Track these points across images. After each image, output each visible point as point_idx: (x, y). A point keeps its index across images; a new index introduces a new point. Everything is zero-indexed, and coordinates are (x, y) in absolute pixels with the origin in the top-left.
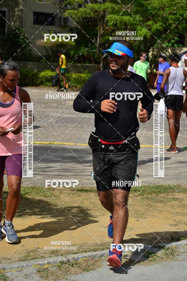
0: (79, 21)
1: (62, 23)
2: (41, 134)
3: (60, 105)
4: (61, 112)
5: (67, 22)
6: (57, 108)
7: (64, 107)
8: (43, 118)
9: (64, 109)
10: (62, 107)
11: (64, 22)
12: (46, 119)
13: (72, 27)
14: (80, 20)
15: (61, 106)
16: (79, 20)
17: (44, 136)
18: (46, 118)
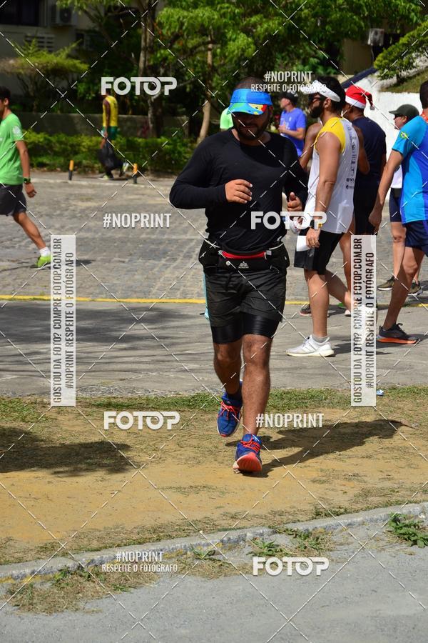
0: (96, 16)
1: (58, 20)
2: (14, 278)
3: (55, 210)
4: (57, 226)
5: (69, 18)
6: (50, 216)
7: (66, 213)
8: (17, 239)
9: (64, 219)
10: (61, 215)
11: (63, 18)
12: (23, 244)
13: (82, 30)
14: (99, 12)
15: (58, 212)
16: (96, 12)
17: (19, 281)
18: (24, 239)
